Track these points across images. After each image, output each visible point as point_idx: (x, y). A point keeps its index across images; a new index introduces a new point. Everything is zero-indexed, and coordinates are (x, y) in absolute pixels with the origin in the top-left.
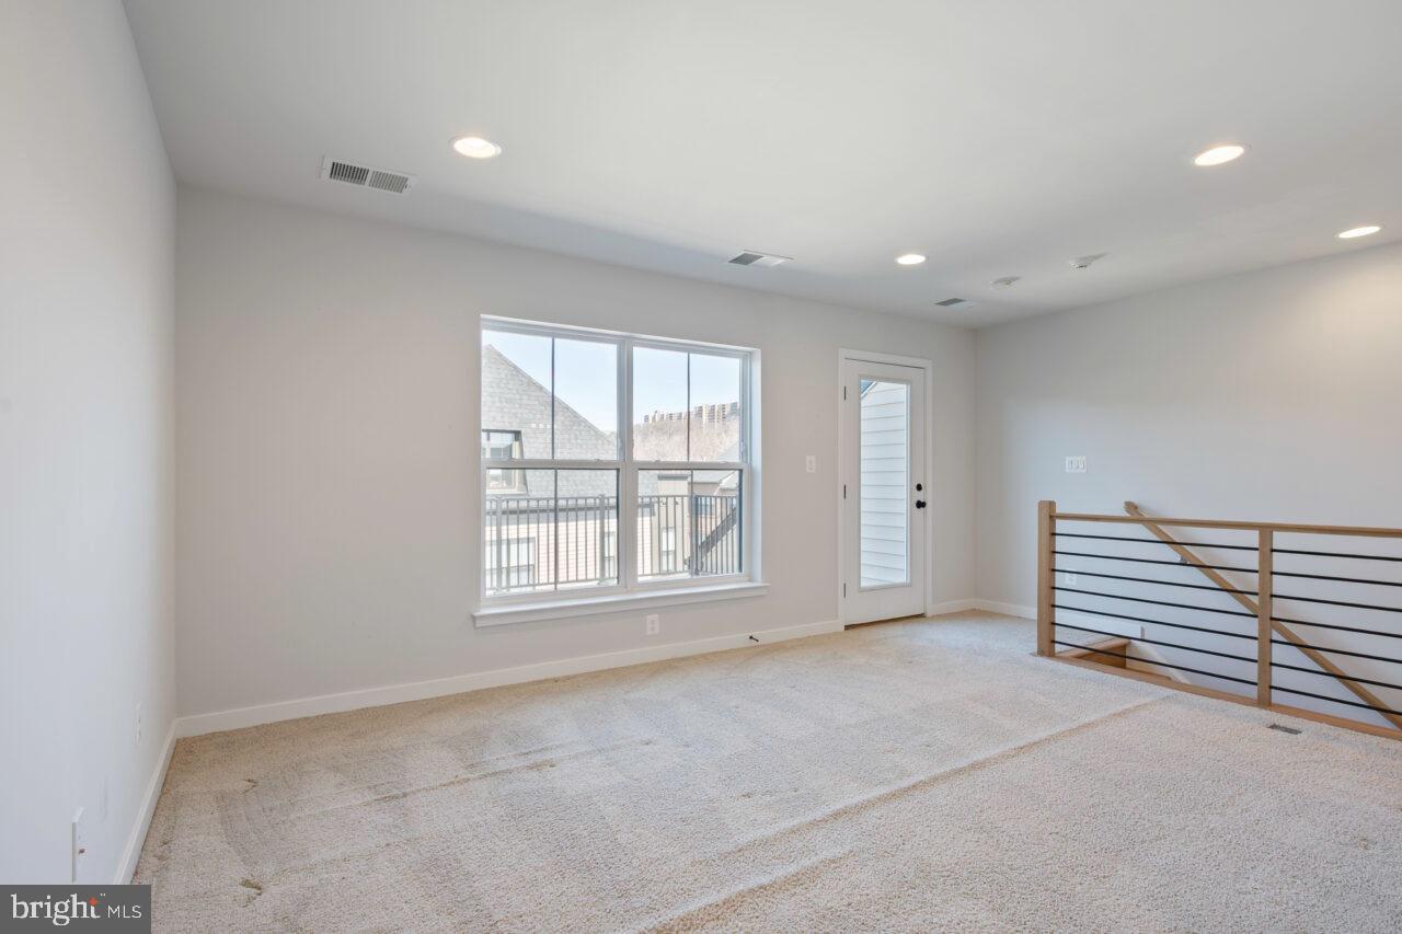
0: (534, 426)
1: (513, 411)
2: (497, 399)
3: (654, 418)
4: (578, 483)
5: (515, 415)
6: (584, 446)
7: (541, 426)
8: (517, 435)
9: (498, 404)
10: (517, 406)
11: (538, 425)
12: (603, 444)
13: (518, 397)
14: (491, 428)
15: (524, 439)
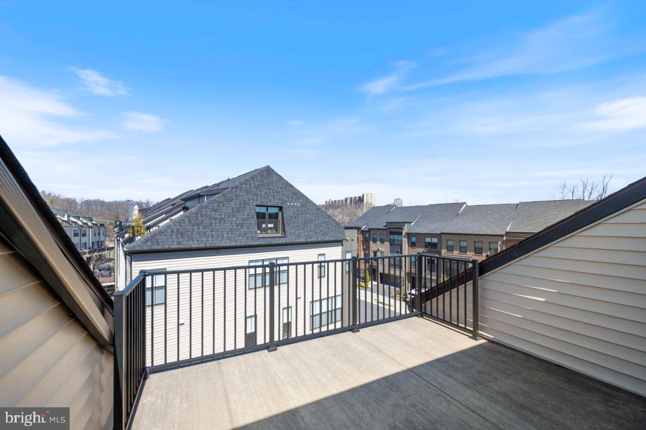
0: (288, 204)
1: (279, 197)
2: (271, 191)
3: (329, 202)
4: (309, 231)
5: (280, 199)
6: (312, 214)
7: (292, 204)
8: (281, 208)
9: (272, 194)
10: (281, 194)
11: (290, 204)
12: (320, 213)
13: (281, 190)
14: (269, 205)
15: (284, 210)
